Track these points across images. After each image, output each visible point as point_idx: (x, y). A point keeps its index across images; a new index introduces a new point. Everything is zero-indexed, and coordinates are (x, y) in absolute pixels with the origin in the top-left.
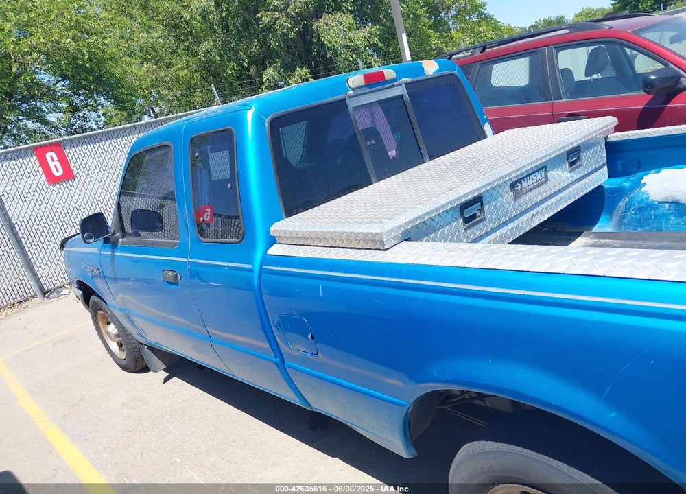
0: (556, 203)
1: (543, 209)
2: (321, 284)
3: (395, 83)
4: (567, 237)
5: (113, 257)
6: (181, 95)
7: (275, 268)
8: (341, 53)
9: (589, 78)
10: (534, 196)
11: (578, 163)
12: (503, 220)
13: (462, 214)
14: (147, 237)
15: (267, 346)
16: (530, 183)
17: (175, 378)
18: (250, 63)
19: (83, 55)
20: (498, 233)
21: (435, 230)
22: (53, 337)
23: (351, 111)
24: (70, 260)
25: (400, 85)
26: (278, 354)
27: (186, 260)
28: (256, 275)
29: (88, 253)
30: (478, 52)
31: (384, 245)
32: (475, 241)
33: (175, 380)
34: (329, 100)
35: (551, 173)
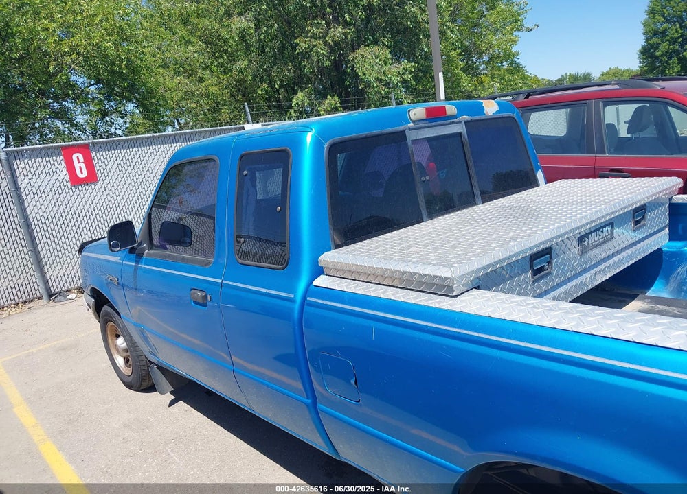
0: (618, 262)
1: (605, 268)
2: (374, 324)
3: (456, 120)
4: (620, 299)
5: (136, 269)
6: (208, 110)
7: (321, 301)
8: (373, 86)
9: (629, 136)
10: (599, 253)
11: (643, 222)
12: (568, 275)
13: (531, 266)
14: (173, 251)
15: (299, 385)
16: (596, 239)
17: (181, 402)
18: (281, 86)
19: (122, 61)
20: (562, 289)
21: (504, 281)
22: (55, 343)
23: (409, 143)
24: (86, 266)
25: (460, 122)
26: (310, 395)
27: (219, 281)
28: (297, 306)
29: (109, 261)
30: (521, 98)
31: (453, 291)
32: (540, 296)
33: (181, 403)
34: (389, 130)
35: (616, 230)
